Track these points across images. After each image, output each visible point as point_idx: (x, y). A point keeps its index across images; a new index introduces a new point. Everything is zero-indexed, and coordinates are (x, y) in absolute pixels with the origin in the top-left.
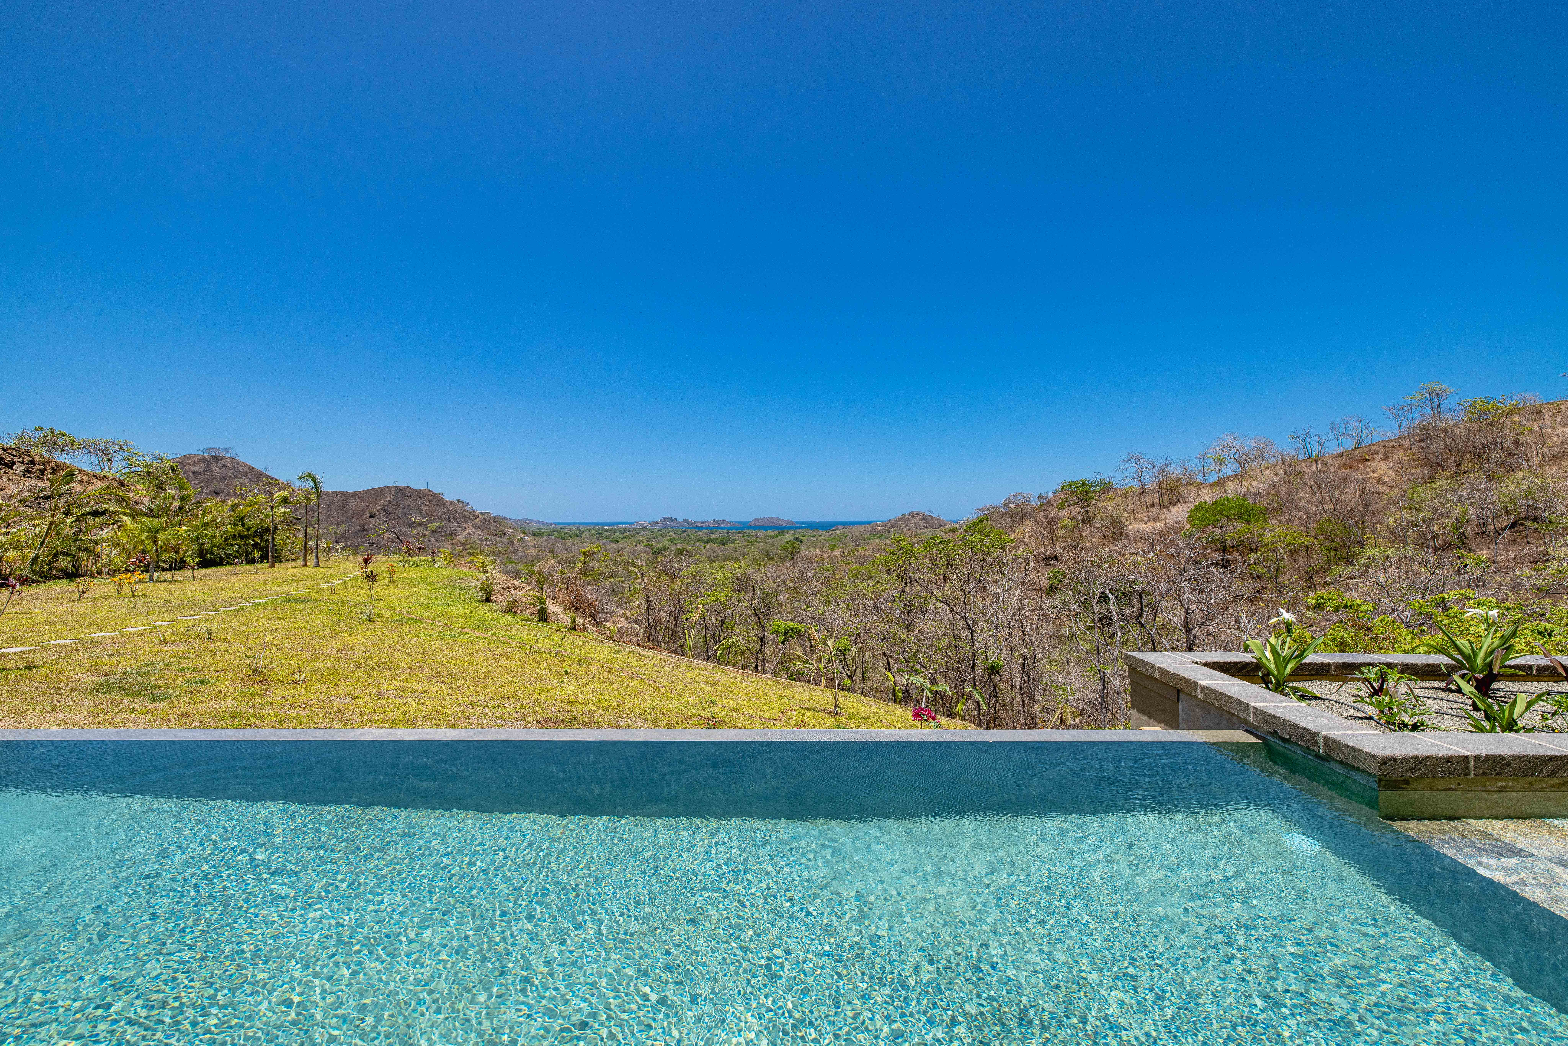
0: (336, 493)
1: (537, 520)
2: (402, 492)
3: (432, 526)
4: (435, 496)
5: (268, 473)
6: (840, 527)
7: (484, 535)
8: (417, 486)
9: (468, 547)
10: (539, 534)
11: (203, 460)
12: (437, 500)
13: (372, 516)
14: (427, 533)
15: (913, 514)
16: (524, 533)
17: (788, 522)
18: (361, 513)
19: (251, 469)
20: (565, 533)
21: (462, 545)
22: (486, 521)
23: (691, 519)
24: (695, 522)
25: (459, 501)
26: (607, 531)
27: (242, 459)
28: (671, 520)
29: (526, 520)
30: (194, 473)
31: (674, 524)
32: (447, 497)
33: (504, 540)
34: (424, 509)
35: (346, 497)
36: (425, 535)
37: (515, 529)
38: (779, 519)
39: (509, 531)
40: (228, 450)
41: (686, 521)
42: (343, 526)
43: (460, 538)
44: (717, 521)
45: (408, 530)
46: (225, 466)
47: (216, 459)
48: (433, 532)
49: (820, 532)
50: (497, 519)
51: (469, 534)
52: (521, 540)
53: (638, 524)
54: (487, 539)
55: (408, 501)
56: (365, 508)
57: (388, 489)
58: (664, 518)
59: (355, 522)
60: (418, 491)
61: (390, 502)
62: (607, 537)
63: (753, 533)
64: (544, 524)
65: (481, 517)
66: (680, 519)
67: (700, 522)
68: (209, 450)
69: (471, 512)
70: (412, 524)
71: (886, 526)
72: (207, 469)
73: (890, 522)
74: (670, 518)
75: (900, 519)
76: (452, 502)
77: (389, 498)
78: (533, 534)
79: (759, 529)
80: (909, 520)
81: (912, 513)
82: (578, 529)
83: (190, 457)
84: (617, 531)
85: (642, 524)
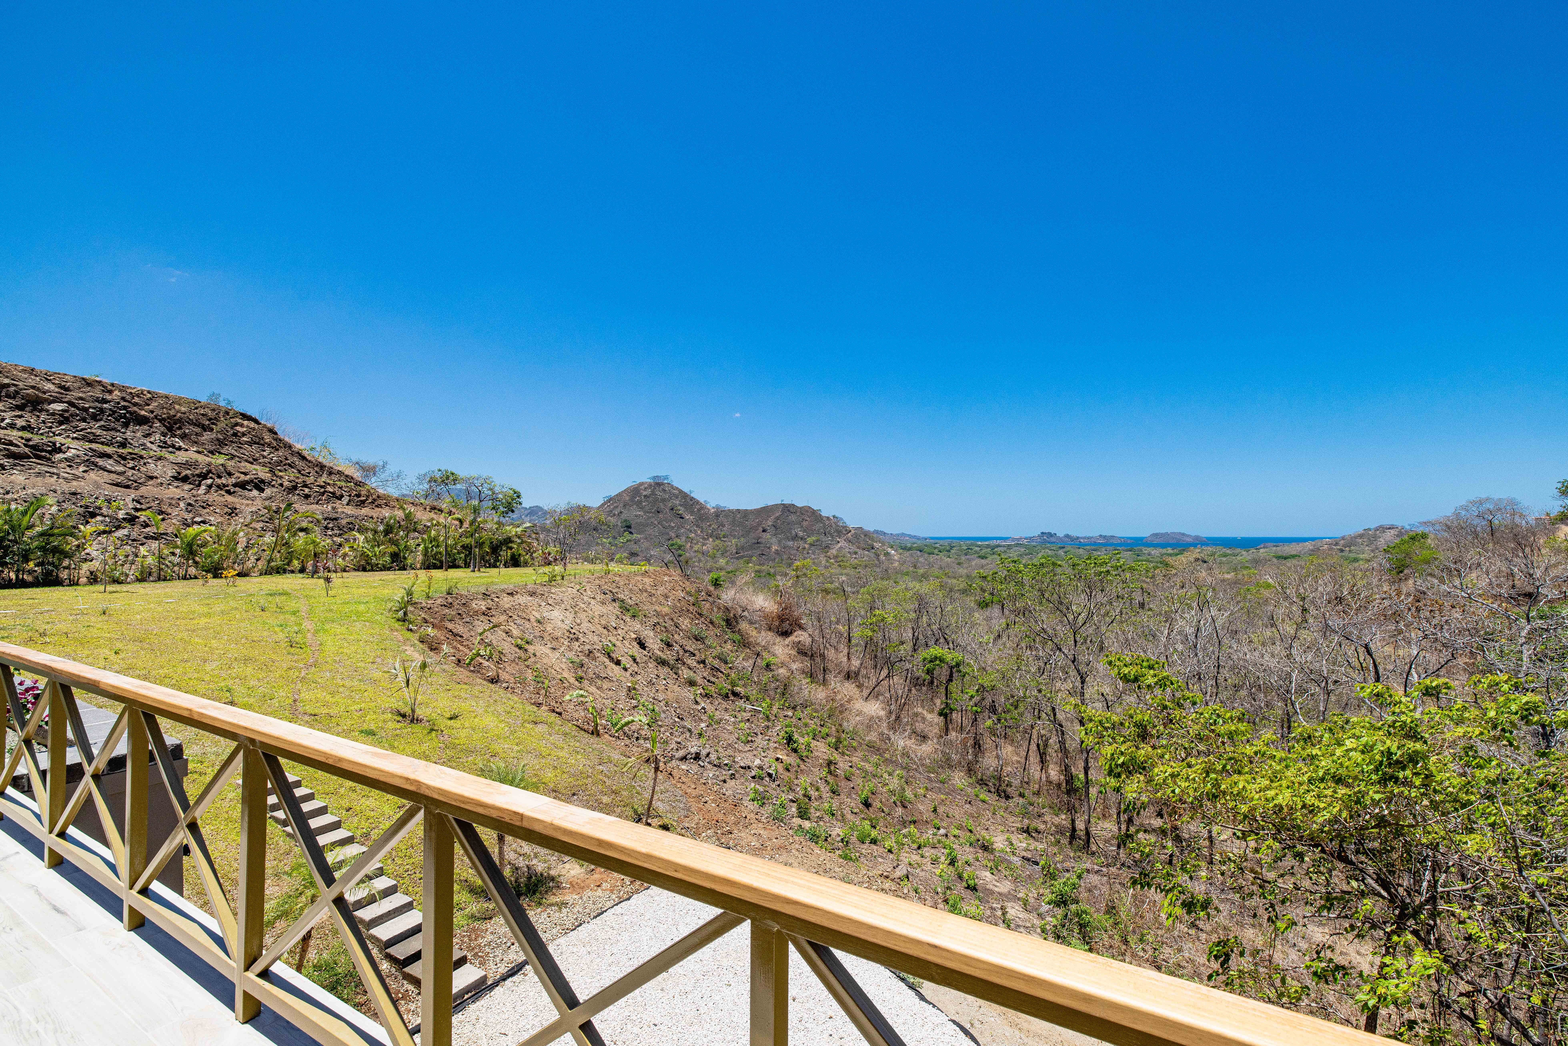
0: (738, 511)
1: (912, 534)
2: (788, 509)
3: (810, 540)
4: (814, 512)
5: (692, 495)
6: (1269, 544)
7: (854, 548)
8: (799, 504)
9: (840, 559)
10: (910, 549)
11: (650, 485)
12: (814, 515)
13: (764, 531)
14: (807, 546)
15: (1383, 529)
16: (892, 547)
17: (1197, 538)
18: (755, 528)
19: (681, 491)
20: (935, 548)
21: (836, 557)
22: (856, 536)
23: (1074, 533)
24: (1078, 538)
25: (834, 517)
26: (979, 546)
27: (675, 484)
28: (1050, 535)
29: (903, 534)
30: (645, 496)
31: (1053, 539)
32: (824, 514)
33: (871, 554)
34: (805, 524)
35: (746, 513)
36: (804, 548)
37: (883, 544)
38: (1183, 534)
39: (877, 545)
40: (666, 477)
41: (1067, 536)
42: (742, 539)
43: (833, 552)
44: (1105, 537)
45: (790, 543)
46: (664, 490)
47: (659, 484)
48: (811, 545)
49: (1238, 550)
50: (867, 534)
51: (841, 548)
52: (887, 554)
53: (1013, 539)
54: (856, 553)
55: (793, 518)
56: (759, 524)
57: (776, 506)
58: (1042, 533)
59: (752, 535)
60: (801, 508)
61: (778, 518)
62: (976, 552)
63: (1146, 550)
64: (918, 538)
65: (853, 532)
66: (1061, 534)
67: (1084, 538)
68: (654, 478)
69: (844, 527)
70: (795, 538)
71: (1337, 544)
72: (653, 493)
73: (1343, 538)
74: (1050, 533)
75: (1361, 536)
76: (828, 518)
77: (777, 515)
78: (905, 548)
79: (1156, 546)
80: (1375, 537)
81: (1381, 527)
82: (950, 545)
83: (642, 484)
84: (988, 546)
85: (1018, 539)
